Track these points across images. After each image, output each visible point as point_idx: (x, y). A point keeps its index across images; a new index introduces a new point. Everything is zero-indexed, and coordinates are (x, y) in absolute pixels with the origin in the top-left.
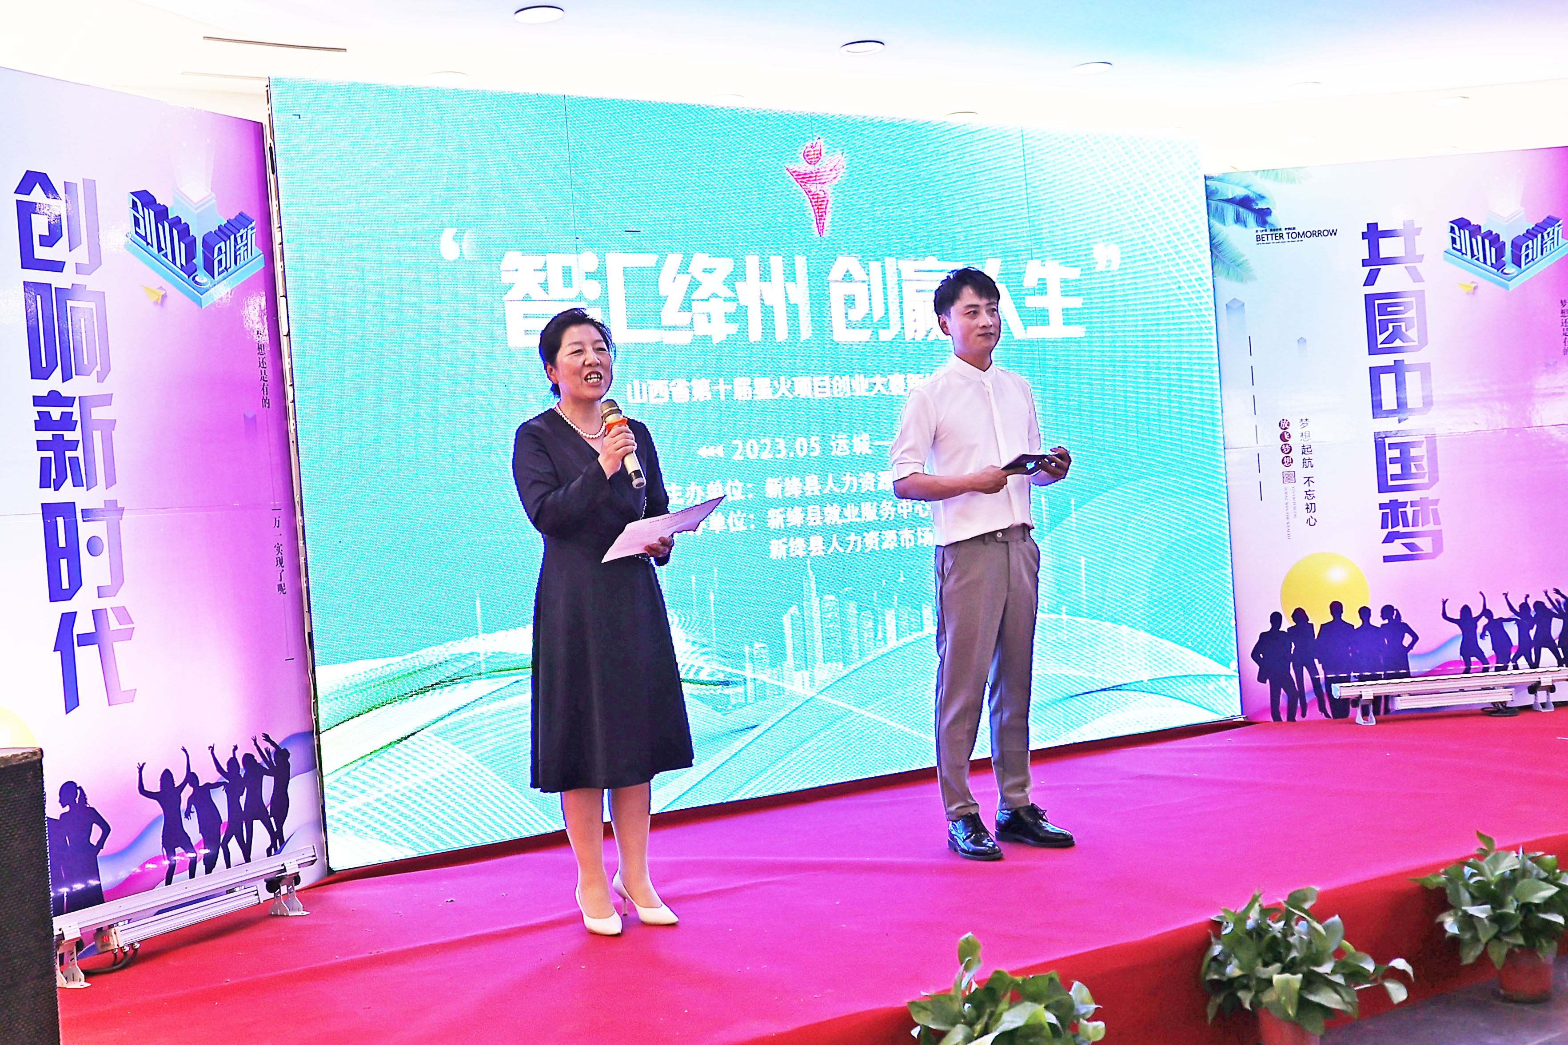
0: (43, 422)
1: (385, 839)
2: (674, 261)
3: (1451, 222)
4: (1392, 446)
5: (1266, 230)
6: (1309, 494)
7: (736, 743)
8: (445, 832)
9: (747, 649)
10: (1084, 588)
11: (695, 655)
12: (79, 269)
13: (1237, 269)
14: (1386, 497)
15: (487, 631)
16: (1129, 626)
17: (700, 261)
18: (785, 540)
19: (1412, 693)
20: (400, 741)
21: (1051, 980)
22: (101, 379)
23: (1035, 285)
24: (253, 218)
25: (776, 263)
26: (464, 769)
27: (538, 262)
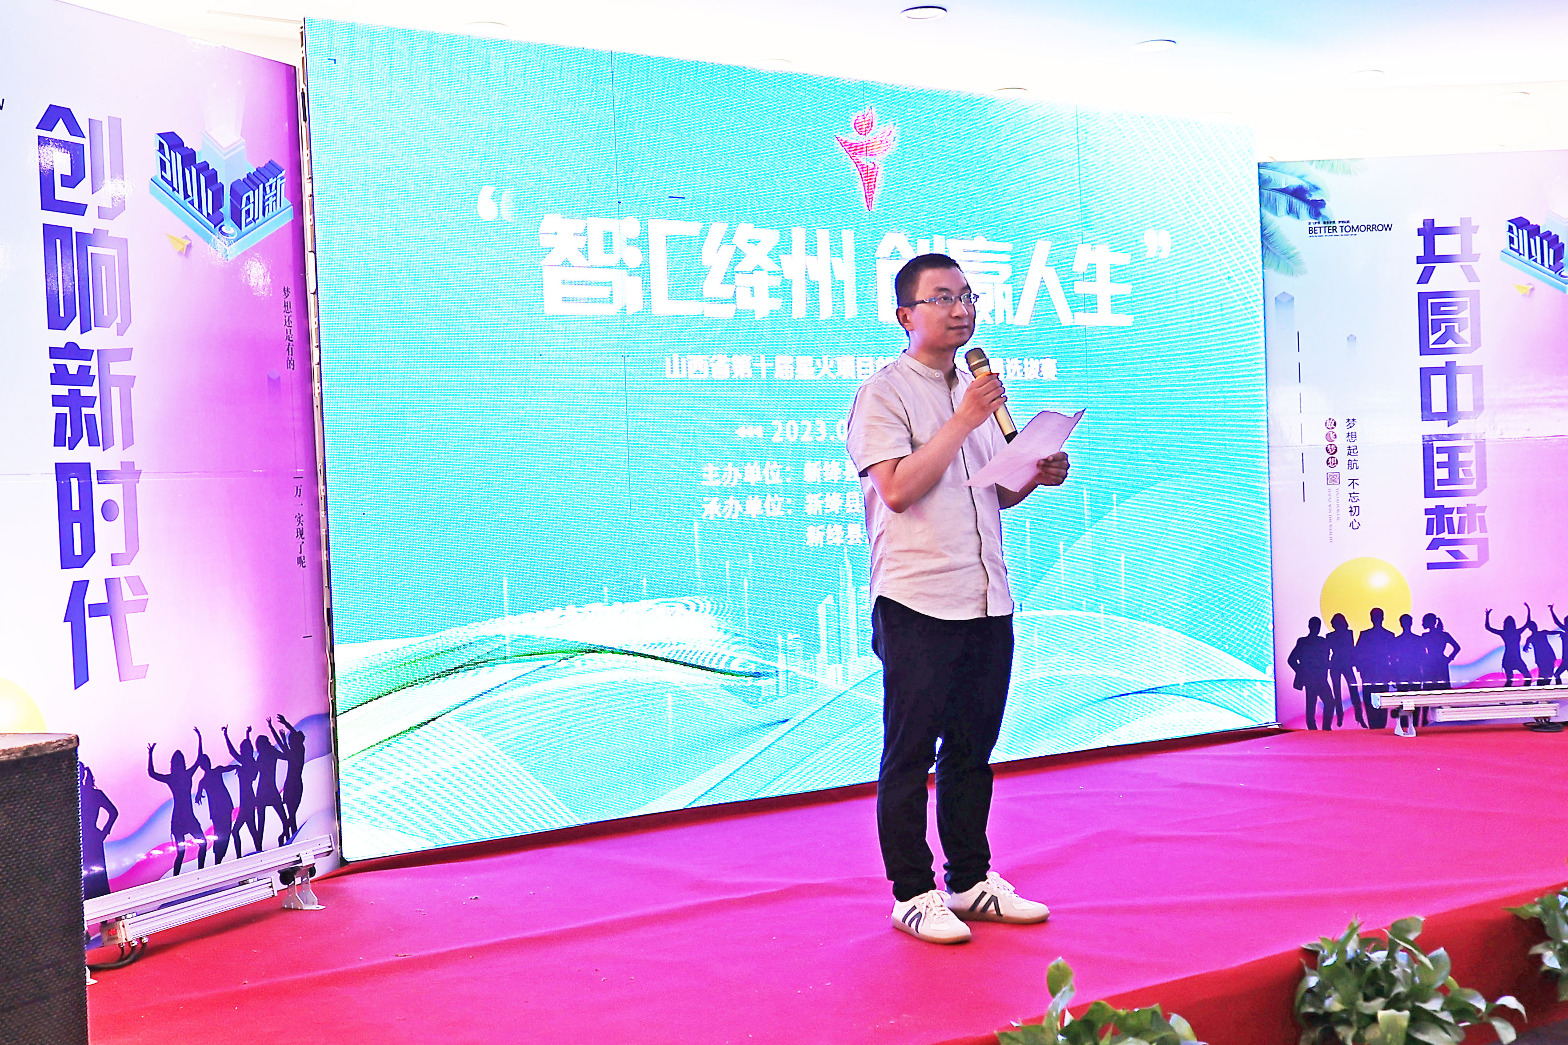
0: (59, 376)
1: (402, 830)
2: (718, 230)
3: (1510, 221)
4: (1440, 450)
5: (1319, 223)
6: (1353, 496)
7: (766, 737)
8: (463, 823)
9: (780, 639)
10: (1123, 586)
11: (726, 645)
12: (102, 213)
13: (1287, 261)
14: (1433, 503)
15: (514, 613)
16: (1167, 627)
17: (745, 231)
18: (823, 527)
19: (1453, 705)
20: (420, 726)
21: (1154, 1013)
22: (121, 332)
23: (1085, 270)
24: (283, 167)
25: (823, 237)
26: (485, 758)
27: (578, 225)
